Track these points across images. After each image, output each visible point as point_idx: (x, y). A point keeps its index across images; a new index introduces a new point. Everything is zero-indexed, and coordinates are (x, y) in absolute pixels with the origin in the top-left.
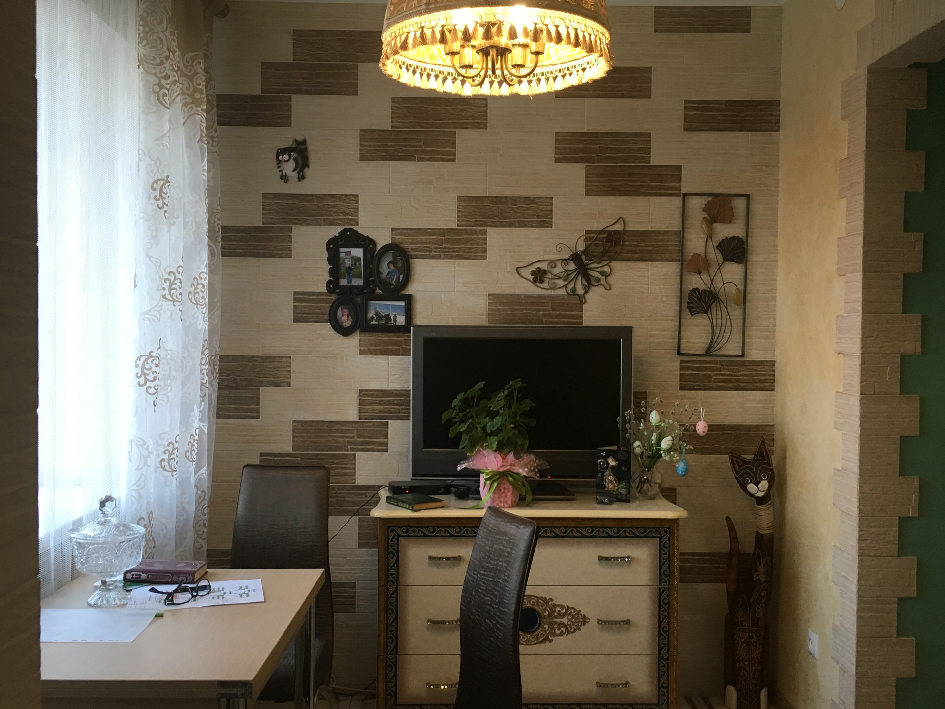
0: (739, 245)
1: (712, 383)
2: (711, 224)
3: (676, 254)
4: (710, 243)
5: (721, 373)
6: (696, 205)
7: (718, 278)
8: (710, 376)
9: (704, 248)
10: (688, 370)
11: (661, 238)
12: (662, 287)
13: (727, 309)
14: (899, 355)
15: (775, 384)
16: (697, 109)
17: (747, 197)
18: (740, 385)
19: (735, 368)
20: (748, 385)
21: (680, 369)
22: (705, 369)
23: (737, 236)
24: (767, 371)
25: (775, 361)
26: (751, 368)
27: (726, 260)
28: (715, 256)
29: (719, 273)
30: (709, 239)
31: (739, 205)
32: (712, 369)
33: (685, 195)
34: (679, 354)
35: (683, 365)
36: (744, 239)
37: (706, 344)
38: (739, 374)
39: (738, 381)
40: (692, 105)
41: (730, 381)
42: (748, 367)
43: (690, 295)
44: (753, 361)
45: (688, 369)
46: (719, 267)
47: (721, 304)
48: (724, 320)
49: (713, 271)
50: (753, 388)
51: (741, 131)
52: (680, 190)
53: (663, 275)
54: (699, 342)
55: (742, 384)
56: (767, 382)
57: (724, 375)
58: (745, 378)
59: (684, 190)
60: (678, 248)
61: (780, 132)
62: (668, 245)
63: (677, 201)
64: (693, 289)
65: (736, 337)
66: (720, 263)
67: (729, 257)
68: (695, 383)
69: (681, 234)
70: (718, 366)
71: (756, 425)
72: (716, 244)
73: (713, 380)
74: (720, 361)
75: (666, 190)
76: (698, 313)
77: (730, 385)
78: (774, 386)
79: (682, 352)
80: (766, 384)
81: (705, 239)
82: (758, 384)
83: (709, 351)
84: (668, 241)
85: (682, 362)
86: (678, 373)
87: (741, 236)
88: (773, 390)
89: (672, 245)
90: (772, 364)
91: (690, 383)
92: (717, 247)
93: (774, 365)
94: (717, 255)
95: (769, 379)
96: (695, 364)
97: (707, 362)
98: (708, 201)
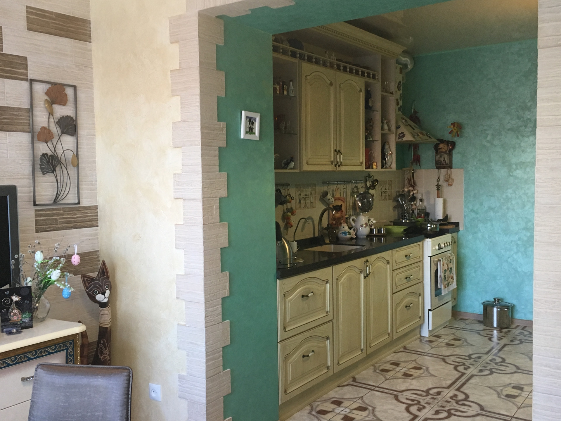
0: (71, 122)
1: (58, 225)
2: (52, 105)
3: (27, 127)
4: (52, 120)
5: (64, 217)
6: (40, 89)
7: (59, 146)
8: (56, 220)
9: (47, 123)
10: (41, 217)
11: (15, 113)
12: (18, 152)
13: (67, 169)
14: (218, 198)
15: (99, 221)
16: (36, 14)
17: (75, 87)
18: (76, 225)
19: (73, 212)
20: (82, 224)
21: (35, 216)
22: (53, 215)
23: (69, 115)
24: (93, 213)
25: (97, 206)
26: (83, 211)
27: (63, 133)
28: (55, 129)
29: (59, 142)
30: (51, 116)
31: (69, 92)
32: (58, 215)
33: (32, 81)
34: (35, 205)
35: (37, 213)
36: (74, 118)
37: (53, 196)
38: (76, 216)
39: (75, 222)
40: (32, 11)
41: (70, 222)
42: (81, 211)
43: (41, 159)
44: (84, 207)
45: (41, 215)
46: (60, 137)
47: (62, 166)
48: (65, 178)
49: (55, 141)
50: (85, 226)
51: (67, 37)
52: (28, 76)
53: (18, 143)
54: (47, 195)
55: (78, 224)
56: (93, 221)
57: (66, 218)
58: (80, 219)
59: (30, 76)
60: (28, 122)
61: (92, 43)
62: (21, 119)
63: (25, 85)
64: (43, 154)
65: (74, 190)
66: (60, 135)
67: (65, 131)
68: (46, 226)
69: (30, 111)
70: (62, 212)
71: (88, 252)
72: (56, 120)
73: (59, 222)
74: (63, 208)
75: (17, 74)
76: (48, 172)
77: (71, 225)
78: (98, 223)
79: (37, 203)
80: (93, 222)
81: (48, 116)
82: (88, 223)
83: (56, 201)
84: (21, 116)
85: (36, 211)
86: (34, 219)
87: (72, 116)
88: (97, 226)
89: (23, 119)
90: (96, 207)
91: (43, 226)
92: (57, 123)
93: (97, 208)
94: (58, 129)
95: (94, 219)
96: (45, 211)
97: (56, 209)
98: (49, 87)
